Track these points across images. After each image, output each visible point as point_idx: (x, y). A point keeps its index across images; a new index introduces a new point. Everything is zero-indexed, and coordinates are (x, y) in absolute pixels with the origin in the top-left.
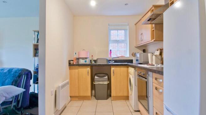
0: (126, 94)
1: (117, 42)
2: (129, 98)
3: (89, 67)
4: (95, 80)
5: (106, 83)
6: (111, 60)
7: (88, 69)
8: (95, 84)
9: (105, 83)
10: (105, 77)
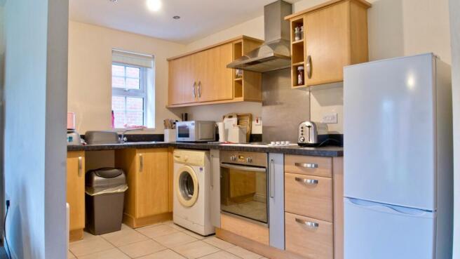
0: (164, 209)
1: (125, 93)
2: (174, 216)
3: (83, 153)
4: (95, 185)
5: (121, 190)
6: (120, 136)
7: (80, 158)
8: (93, 196)
9: (119, 191)
10: (119, 177)
